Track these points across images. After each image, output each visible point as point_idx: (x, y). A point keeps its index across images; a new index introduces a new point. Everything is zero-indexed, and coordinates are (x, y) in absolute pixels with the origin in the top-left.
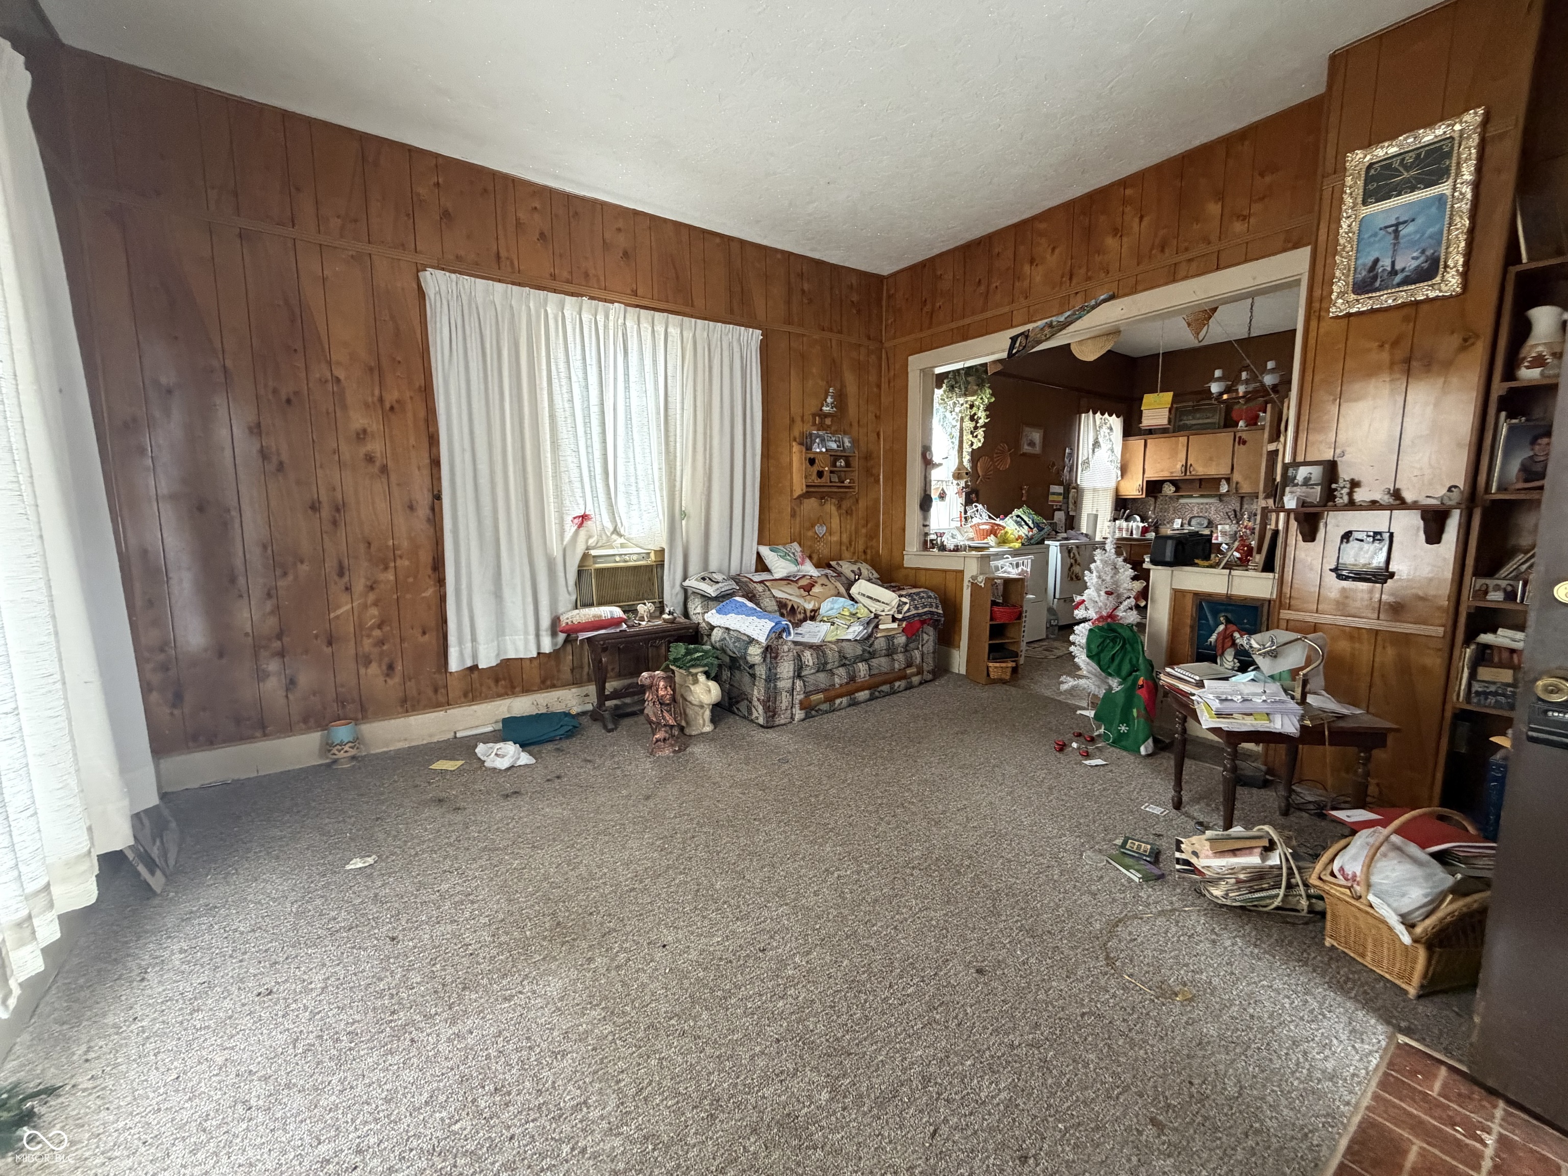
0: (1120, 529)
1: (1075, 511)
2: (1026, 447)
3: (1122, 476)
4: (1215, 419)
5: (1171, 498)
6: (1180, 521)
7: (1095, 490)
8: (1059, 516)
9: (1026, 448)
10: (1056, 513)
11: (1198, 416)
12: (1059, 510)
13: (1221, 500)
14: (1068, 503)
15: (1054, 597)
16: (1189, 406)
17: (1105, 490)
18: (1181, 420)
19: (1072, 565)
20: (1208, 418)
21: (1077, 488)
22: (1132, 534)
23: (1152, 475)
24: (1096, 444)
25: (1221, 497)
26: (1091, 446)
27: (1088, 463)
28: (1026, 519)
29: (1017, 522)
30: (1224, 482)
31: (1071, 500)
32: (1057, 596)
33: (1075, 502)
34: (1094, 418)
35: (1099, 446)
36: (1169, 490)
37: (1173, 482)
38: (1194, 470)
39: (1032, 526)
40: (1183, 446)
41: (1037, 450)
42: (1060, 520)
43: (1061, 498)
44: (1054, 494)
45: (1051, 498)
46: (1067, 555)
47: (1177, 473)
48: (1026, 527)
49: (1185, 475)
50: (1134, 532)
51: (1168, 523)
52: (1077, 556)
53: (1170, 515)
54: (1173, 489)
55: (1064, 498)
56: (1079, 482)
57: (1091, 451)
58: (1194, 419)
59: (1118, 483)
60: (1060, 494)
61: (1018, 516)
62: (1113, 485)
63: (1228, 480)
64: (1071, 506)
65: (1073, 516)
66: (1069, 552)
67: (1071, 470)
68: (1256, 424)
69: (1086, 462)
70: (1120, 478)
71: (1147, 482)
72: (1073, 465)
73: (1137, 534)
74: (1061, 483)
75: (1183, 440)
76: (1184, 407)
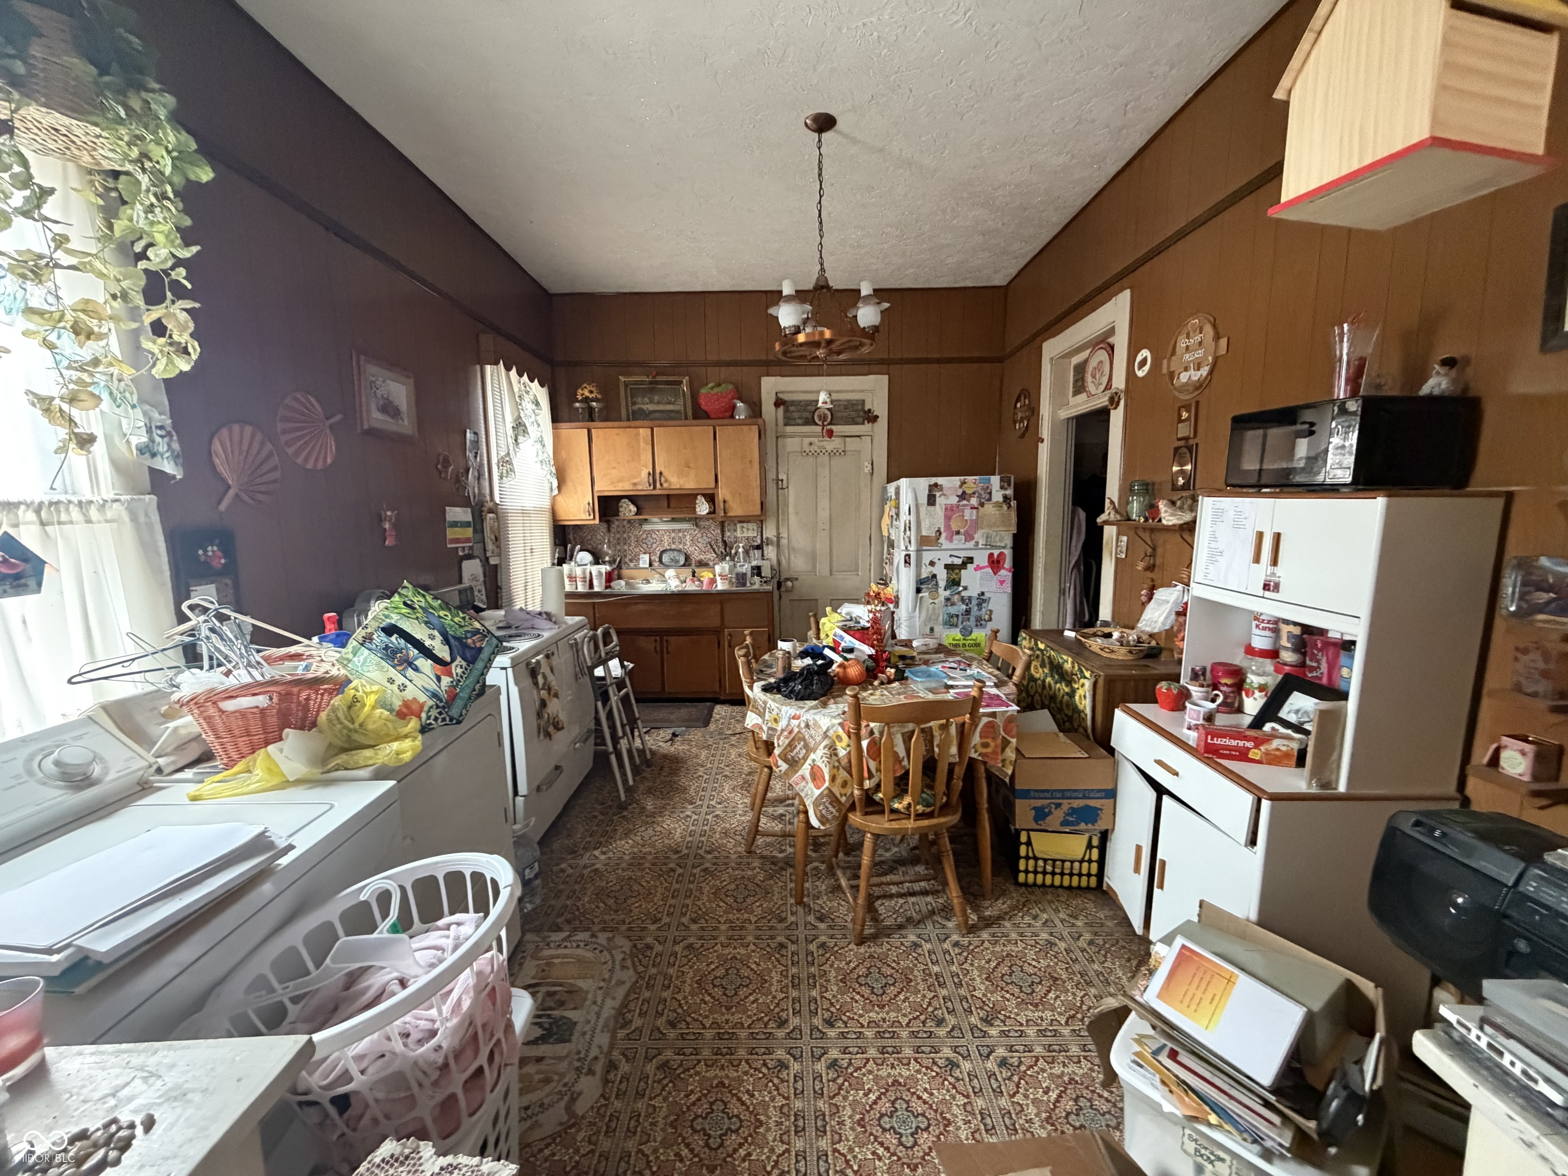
0: (572, 578)
1: (499, 555)
2: (376, 415)
3: (559, 488)
4: (679, 407)
5: (629, 521)
6: (647, 557)
7: (524, 512)
8: (472, 569)
9: (377, 418)
10: (466, 564)
11: (656, 398)
12: (469, 557)
13: (697, 525)
14: (483, 542)
15: (516, 793)
16: (642, 382)
17: (539, 511)
18: (634, 404)
19: (543, 704)
20: (669, 403)
21: (494, 510)
22: (591, 586)
23: (606, 487)
24: (519, 427)
25: (696, 521)
26: (510, 432)
27: (509, 462)
28: (419, 632)
29: (390, 654)
30: (701, 500)
31: (488, 533)
32: (523, 788)
33: (496, 539)
34: (508, 377)
35: (525, 431)
36: (628, 510)
37: (633, 499)
38: (666, 481)
39: (443, 652)
40: (646, 443)
41: (406, 425)
42: (474, 578)
43: (469, 532)
44: (455, 524)
45: (451, 533)
46: (528, 681)
47: (643, 486)
48: (425, 664)
49: (655, 488)
50: (595, 582)
51: (631, 561)
52: (550, 677)
53: (633, 548)
54: (633, 509)
55: (475, 531)
56: (497, 500)
57: (511, 441)
58: (651, 402)
59: (554, 499)
60: (467, 524)
61: (391, 630)
62: (547, 504)
63: (711, 498)
64: (490, 546)
65: (496, 566)
66: (533, 672)
67: (479, 477)
68: (732, 417)
69: (506, 461)
70: (556, 492)
71: (599, 497)
72: (481, 465)
73: (600, 586)
74: (465, 502)
75: (644, 433)
76: (636, 383)
